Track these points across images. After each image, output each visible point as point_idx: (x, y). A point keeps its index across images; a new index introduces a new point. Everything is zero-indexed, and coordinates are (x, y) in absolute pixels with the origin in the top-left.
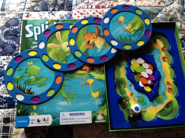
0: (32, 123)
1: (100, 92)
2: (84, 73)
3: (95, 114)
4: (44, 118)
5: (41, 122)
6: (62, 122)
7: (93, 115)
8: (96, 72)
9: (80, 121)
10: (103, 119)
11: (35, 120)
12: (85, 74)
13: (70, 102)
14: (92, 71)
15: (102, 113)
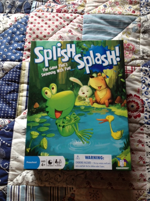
0: (42, 165)
1: (122, 131)
2: (102, 107)
3: (116, 158)
4: (56, 160)
5: (52, 164)
6: (76, 166)
7: (113, 159)
8: (116, 107)
9: (98, 167)
10: (125, 165)
11: (46, 161)
12: (104, 108)
13: (86, 142)
14: (111, 105)
15: (125, 158)
